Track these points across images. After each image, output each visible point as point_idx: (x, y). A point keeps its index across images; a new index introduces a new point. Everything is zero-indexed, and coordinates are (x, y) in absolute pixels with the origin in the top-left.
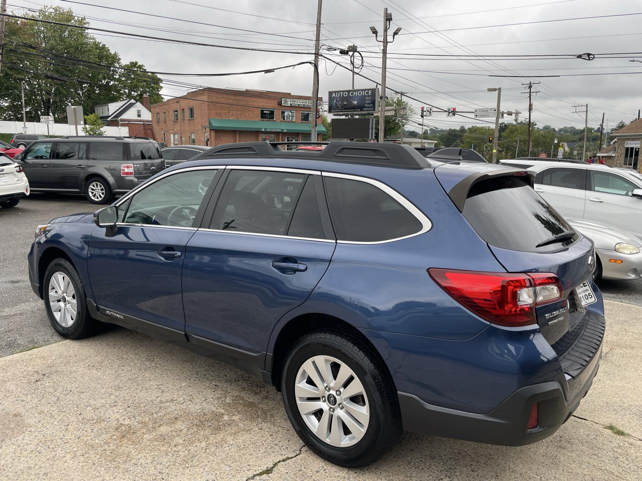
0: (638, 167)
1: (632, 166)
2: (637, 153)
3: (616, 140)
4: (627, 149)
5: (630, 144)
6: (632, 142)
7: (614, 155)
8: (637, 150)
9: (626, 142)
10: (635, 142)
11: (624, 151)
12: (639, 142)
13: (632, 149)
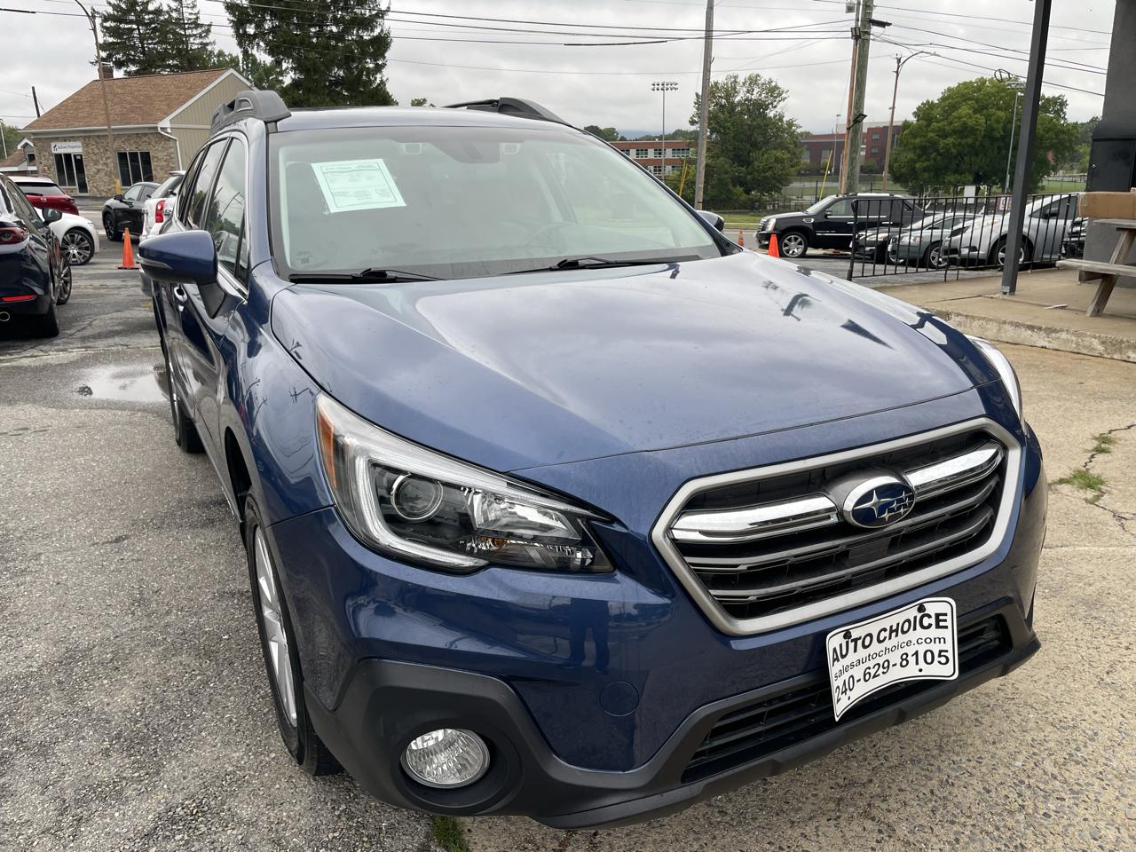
0: (88, 188)
1: (77, 187)
2: (80, 163)
3: (26, 141)
4: (58, 157)
5: (63, 148)
6: (64, 144)
7: (35, 168)
8: (79, 157)
9: (53, 145)
10: (72, 144)
11: (52, 161)
12: (79, 144)
13: (68, 156)
